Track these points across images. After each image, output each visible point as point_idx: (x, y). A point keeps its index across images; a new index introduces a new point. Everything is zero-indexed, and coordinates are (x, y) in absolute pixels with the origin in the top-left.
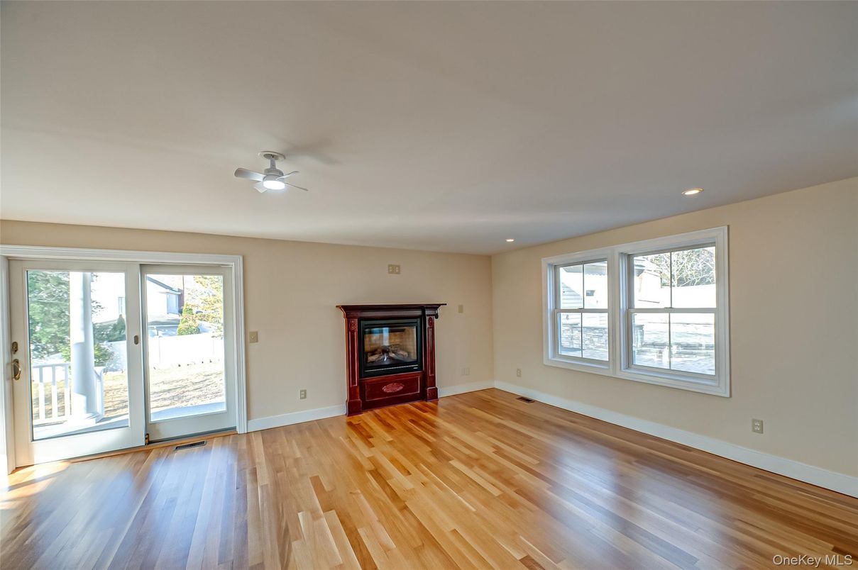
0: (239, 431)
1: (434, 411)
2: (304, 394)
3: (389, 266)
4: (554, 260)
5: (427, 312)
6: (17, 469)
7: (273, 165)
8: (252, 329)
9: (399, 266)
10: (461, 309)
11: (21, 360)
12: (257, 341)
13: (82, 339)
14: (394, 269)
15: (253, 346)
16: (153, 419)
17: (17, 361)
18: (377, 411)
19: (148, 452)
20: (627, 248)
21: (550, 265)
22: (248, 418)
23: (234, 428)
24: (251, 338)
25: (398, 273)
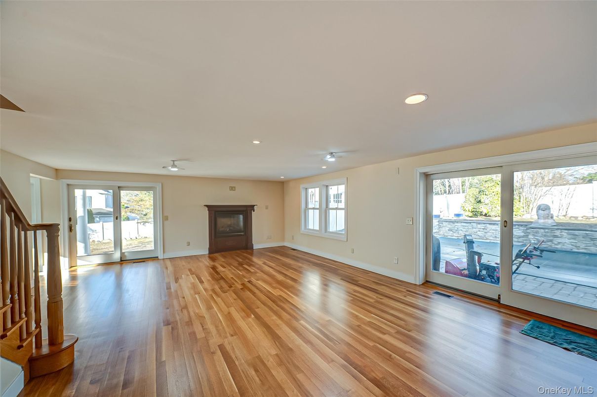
0: (159, 258)
1: (252, 254)
2: (189, 244)
3: (230, 187)
4: (305, 186)
5: (248, 209)
6: (71, 267)
7: (174, 163)
8: (165, 214)
9: (235, 187)
10: (267, 208)
11: (73, 225)
12: (167, 220)
13: (83, 215)
14: (232, 188)
15: (166, 223)
16: (123, 251)
17: (71, 225)
18: (223, 253)
19: (121, 264)
20: (326, 183)
21: (304, 188)
22: (164, 252)
23: (157, 257)
24: (165, 218)
25: (234, 190)
